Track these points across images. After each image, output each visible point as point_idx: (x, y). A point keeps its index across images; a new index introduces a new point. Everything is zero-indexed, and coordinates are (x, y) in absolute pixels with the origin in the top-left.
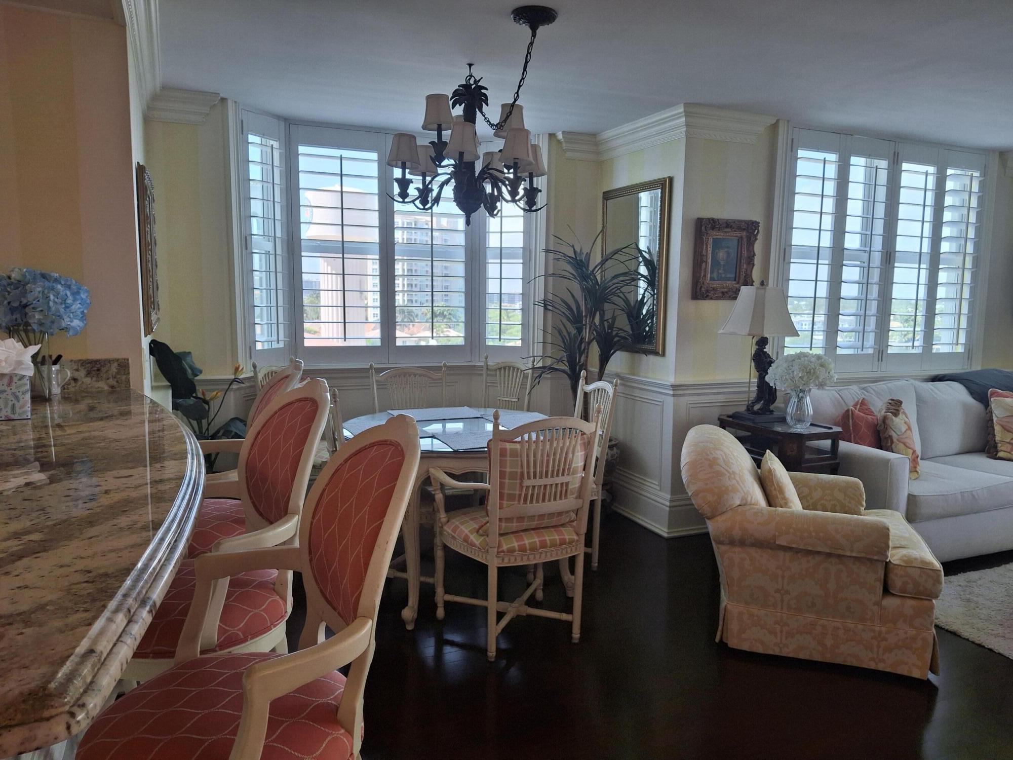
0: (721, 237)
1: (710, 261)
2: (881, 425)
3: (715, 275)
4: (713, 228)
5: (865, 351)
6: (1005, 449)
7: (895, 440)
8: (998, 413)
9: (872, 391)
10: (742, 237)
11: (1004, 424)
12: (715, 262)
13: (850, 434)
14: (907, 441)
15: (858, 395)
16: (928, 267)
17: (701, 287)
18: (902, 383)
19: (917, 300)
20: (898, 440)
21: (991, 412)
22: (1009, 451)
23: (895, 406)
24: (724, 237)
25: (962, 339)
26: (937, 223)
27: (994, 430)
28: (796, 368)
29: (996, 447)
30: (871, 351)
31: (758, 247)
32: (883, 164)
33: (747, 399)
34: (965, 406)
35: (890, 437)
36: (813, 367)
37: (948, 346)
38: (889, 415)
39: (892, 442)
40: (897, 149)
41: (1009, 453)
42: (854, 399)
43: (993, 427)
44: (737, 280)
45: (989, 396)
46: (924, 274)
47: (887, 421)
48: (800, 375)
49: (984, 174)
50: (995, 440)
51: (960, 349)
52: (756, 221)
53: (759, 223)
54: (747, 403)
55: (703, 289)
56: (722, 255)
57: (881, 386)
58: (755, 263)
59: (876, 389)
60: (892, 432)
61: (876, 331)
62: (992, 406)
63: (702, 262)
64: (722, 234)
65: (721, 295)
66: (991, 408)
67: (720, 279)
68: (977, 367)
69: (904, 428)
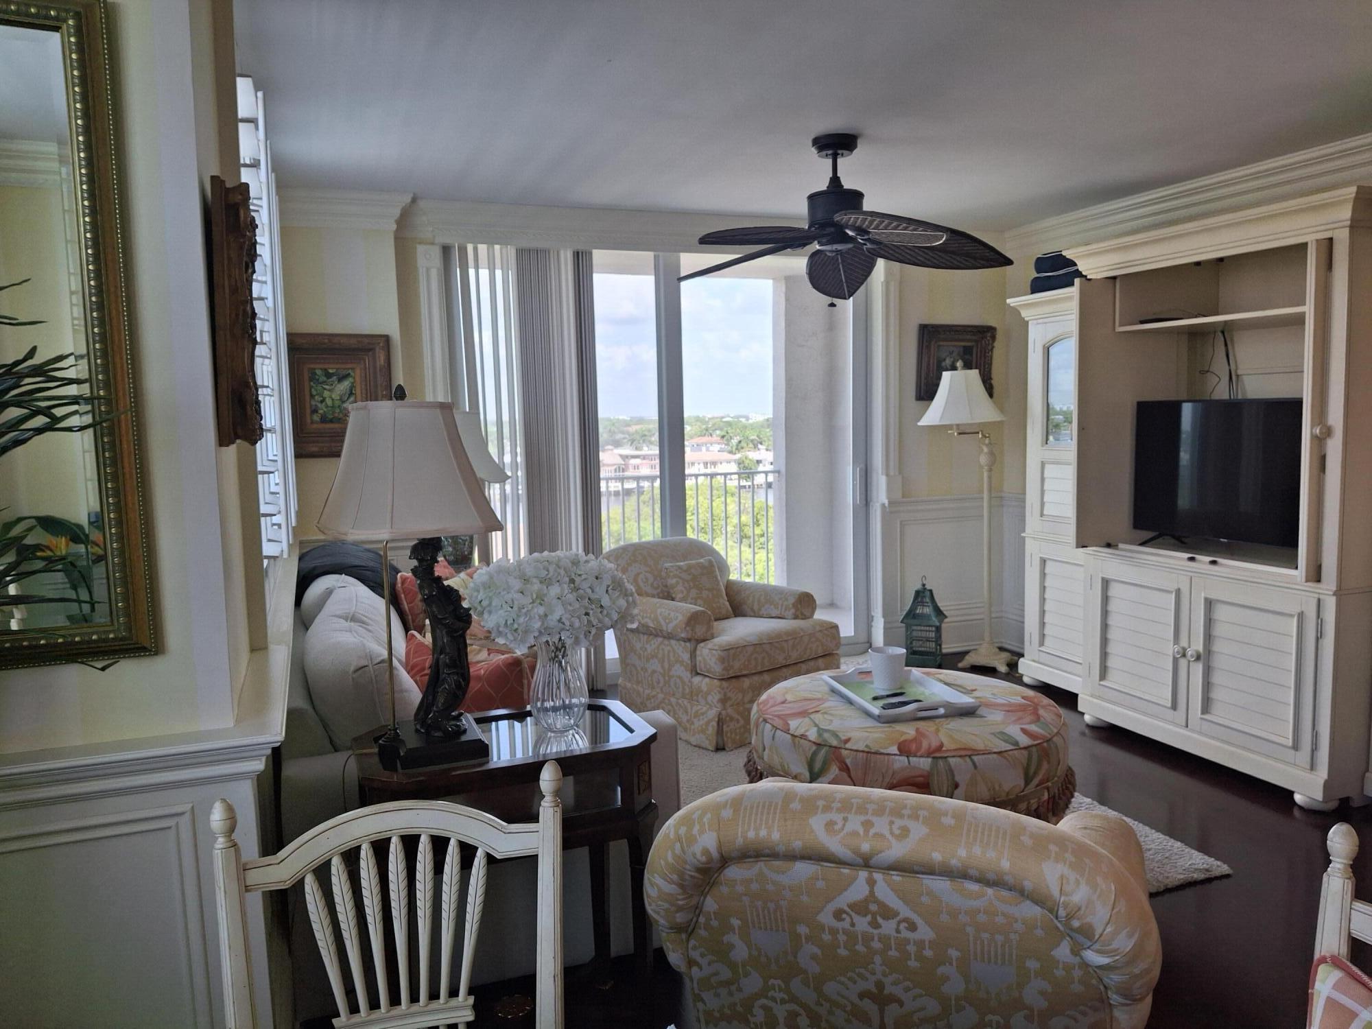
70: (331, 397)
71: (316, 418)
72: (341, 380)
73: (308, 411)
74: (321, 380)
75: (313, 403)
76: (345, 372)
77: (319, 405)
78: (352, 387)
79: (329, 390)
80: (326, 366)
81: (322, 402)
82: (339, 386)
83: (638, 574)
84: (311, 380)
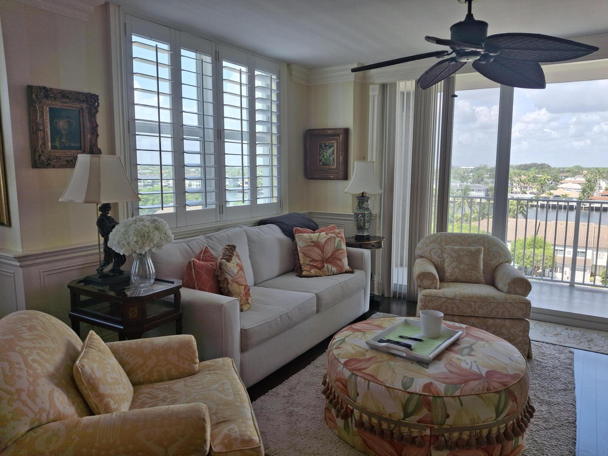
0: (59, 107)
1: (48, 130)
2: (218, 270)
3: (57, 144)
4: (47, 97)
5: (209, 207)
6: (306, 270)
7: (230, 281)
8: (300, 244)
9: (215, 239)
10: (82, 108)
11: (304, 251)
12: (55, 132)
13: (194, 282)
14: (240, 280)
15: (204, 243)
16: (249, 143)
17: (40, 155)
18: (237, 229)
19: (243, 167)
20: (232, 281)
21: (296, 244)
22: (308, 270)
23: (231, 250)
24: (62, 107)
25: (275, 194)
26: (252, 111)
27: (299, 256)
28: (131, 232)
29: (301, 268)
30: (214, 207)
31: (101, 118)
32: (208, 59)
33: (99, 260)
34: (280, 241)
35: (226, 279)
36: (147, 230)
37: (267, 199)
38: (223, 261)
39: (228, 283)
40: (217, 49)
41: (309, 271)
42: (200, 247)
43: (298, 254)
44: (83, 148)
45: (294, 232)
46: (246, 147)
47: (222, 267)
48: (135, 240)
49: (279, 78)
50: (300, 263)
51: (275, 200)
52: (94, 95)
53: (98, 96)
54: (99, 263)
55: (43, 158)
56: (62, 124)
57: (222, 233)
58: (99, 133)
59: (218, 237)
60: (227, 275)
61: (216, 191)
62: (296, 240)
63: (38, 130)
64: (59, 104)
65: (65, 163)
66: (296, 241)
67: (64, 148)
68: (286, 212)
69: (236, 270)
70: (326, 155)
71: (321, 163)
72: (330, 148)
73: (318, 160)
74: (323, 148)
75: (320, 157)
76: (331, 145)
77: (322, 158)
78: (334, 151)
79: (326, 152)
80: (325, 142)
81: (323, 157)
82: (329, 150)
83: (433, 249)
84: (320, 148)
